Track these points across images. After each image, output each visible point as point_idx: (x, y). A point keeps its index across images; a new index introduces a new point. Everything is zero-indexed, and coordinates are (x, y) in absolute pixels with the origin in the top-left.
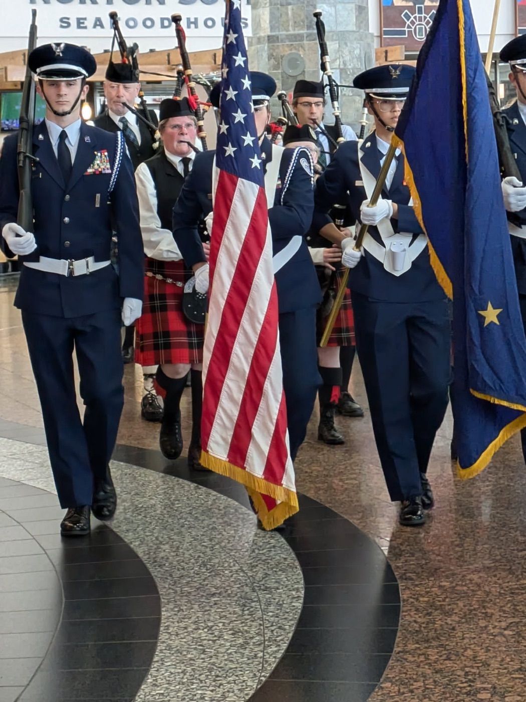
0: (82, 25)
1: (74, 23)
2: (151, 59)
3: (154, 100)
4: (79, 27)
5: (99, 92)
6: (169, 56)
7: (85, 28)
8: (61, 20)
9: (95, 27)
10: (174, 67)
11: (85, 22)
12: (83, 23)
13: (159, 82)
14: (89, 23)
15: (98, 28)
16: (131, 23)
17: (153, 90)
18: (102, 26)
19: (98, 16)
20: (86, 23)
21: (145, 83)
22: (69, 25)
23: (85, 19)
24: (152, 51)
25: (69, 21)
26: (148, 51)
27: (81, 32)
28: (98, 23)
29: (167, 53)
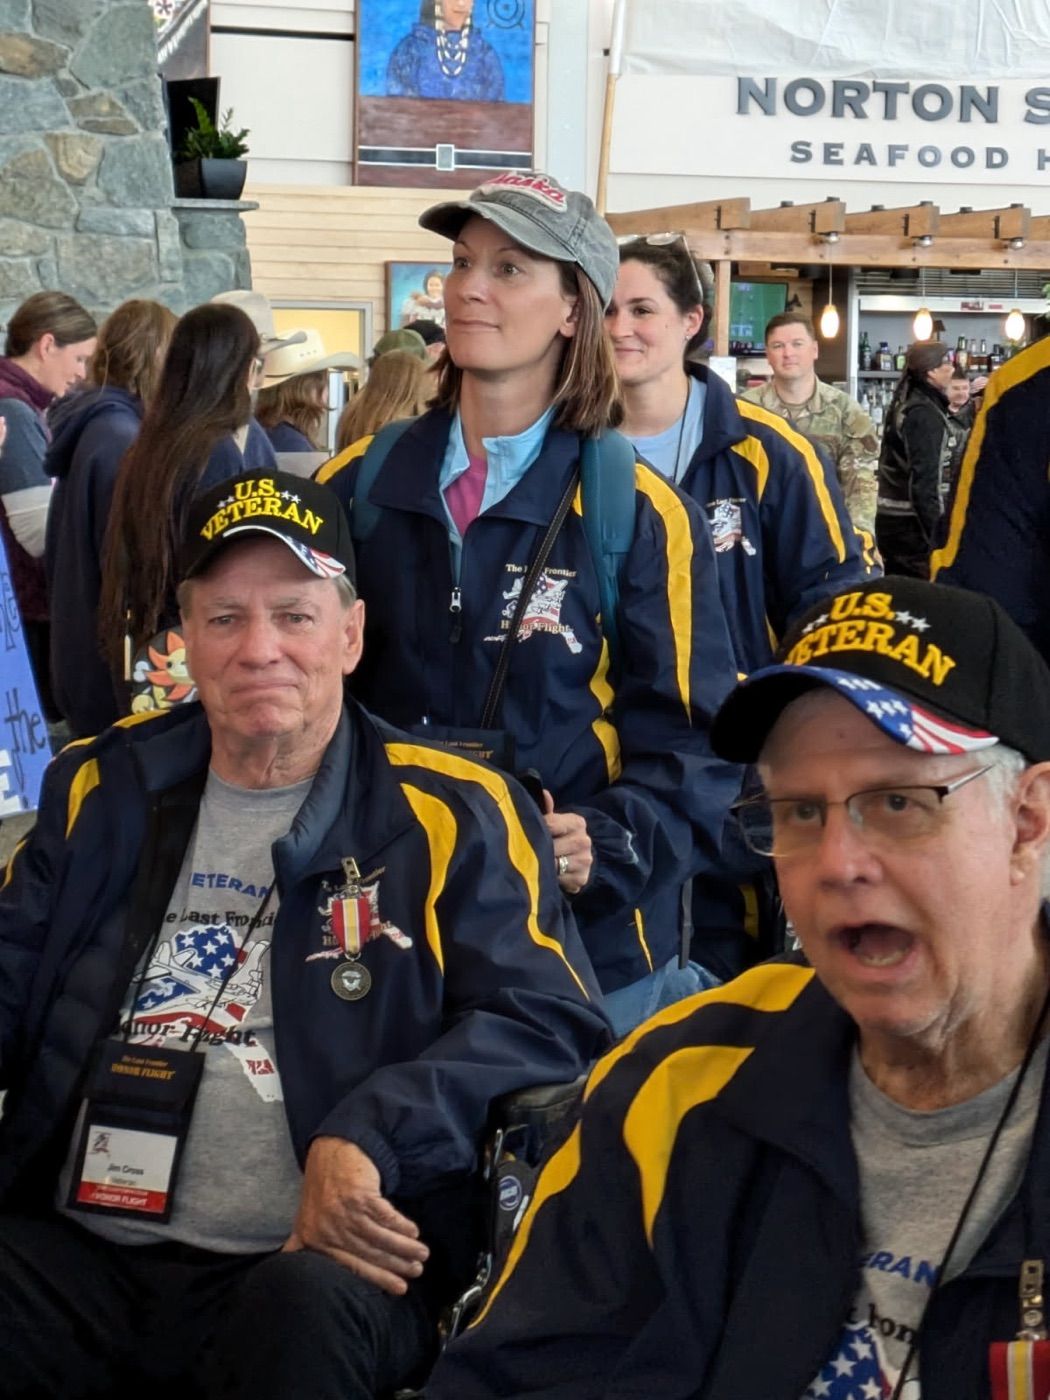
0: (833, 158)
1: (818, 153)
2: (965, 227)
3: (965, 305)
4: (827, 160)
5: (859, 286)
6: (997, 221)
7: (840, 162)
8: (795, 147)
9: (858, 160)
10: (1007, 243)
11: (841, 151)
12: (836, 154)
13: (976, 271)
14: (848, 154)
15: (865, 163)
16: (929, 157)
17: (964, 286)
18: (872, 160)
19: (866, 141)
20: (843, 154)
21: (947, 273)
22: (808, 156)
23: (841, 146)
24: (964, 211)
25: (811, 149)
26: (958, 210)
27: (832, 171)
28: (865, 155)
29: (993, 216)
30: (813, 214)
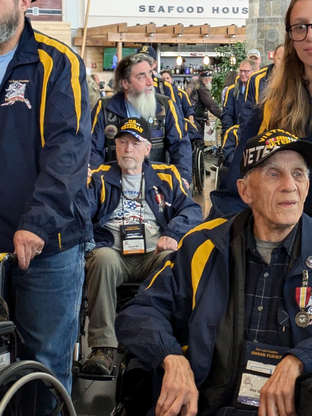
0: (152, 10)
1: (147, 9)
2: (191, 31)
3: (191, 54)
4: (150, 11)
5: (160, 49)
6: (201, 29)
7: (154, 12)
8: (140, 7)
9: (159, 11)
10: (204, 35)
11: (154, 8)
12: (153, 9)
13: (195, 44)
14: (156, 9)
15: (161, 12)
16: (180, 10)
17: (191, 48)
18: (163, 11)
19: (161, 5)
20: (154, 9)
21: (186, 44)
22: (144, 10)
23: (154, 7)
24: (191, 26)
25: (145, 8)
26: (189, 26)
27: (152, 14)
28: (161, 9)
29: (199, 27)
30: (146, 27)
